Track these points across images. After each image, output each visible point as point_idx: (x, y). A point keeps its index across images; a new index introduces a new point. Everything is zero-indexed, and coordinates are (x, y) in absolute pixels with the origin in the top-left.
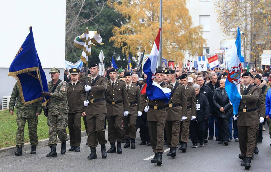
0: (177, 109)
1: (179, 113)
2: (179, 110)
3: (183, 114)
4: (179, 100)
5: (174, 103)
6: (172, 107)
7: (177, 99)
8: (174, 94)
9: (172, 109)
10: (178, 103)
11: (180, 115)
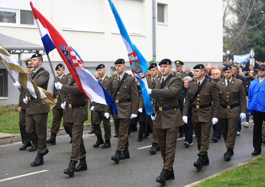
0: (125, 106)
1: (127, 110)
2: (128, 107)
3: (133, 111)
4: (127, 95)
5: (121, 98)
6: (119, 103)
7: (126, 93)
8: (121, 89)
9: (119, 106)
10: (127, 98)
11: (129, 113)
